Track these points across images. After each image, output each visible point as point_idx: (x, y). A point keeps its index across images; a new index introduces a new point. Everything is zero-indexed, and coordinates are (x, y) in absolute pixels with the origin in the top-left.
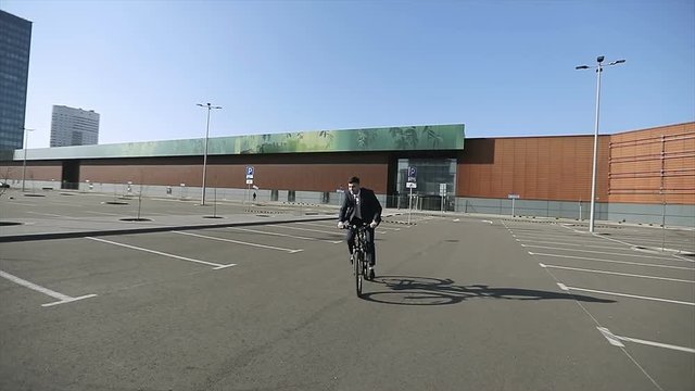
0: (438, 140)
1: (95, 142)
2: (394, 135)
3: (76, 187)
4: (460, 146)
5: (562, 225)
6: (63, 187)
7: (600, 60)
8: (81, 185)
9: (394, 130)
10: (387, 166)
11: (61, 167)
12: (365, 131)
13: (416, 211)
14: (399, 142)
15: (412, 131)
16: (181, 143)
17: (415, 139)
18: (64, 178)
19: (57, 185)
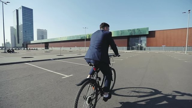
0: (141, 32)
1: (47, 39)
2: (129, 32)
3: (48, 49)
4: (147, 33)
5: (178, 53)
6: (45, 49)
7: (189, 11)
8: (49, 48)
9: (129, 30)
10: (127, 39)
11: (44, 44)
12: (121, 31)
13: (136, 51)
14: (130, 33)
15: (134, 30)
16: (73, 37)
17: (135, 32)
18: (45, 47)
19: (44, 48)
